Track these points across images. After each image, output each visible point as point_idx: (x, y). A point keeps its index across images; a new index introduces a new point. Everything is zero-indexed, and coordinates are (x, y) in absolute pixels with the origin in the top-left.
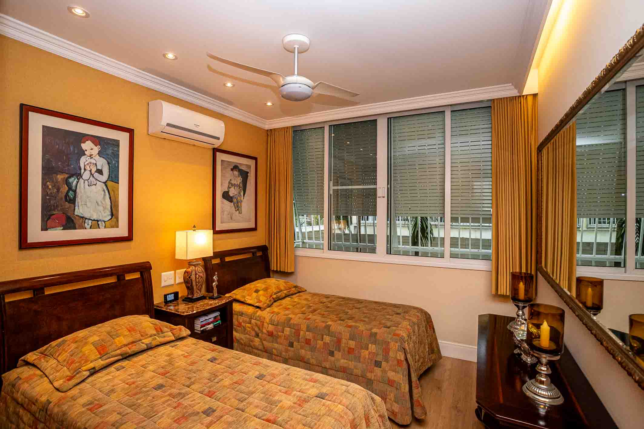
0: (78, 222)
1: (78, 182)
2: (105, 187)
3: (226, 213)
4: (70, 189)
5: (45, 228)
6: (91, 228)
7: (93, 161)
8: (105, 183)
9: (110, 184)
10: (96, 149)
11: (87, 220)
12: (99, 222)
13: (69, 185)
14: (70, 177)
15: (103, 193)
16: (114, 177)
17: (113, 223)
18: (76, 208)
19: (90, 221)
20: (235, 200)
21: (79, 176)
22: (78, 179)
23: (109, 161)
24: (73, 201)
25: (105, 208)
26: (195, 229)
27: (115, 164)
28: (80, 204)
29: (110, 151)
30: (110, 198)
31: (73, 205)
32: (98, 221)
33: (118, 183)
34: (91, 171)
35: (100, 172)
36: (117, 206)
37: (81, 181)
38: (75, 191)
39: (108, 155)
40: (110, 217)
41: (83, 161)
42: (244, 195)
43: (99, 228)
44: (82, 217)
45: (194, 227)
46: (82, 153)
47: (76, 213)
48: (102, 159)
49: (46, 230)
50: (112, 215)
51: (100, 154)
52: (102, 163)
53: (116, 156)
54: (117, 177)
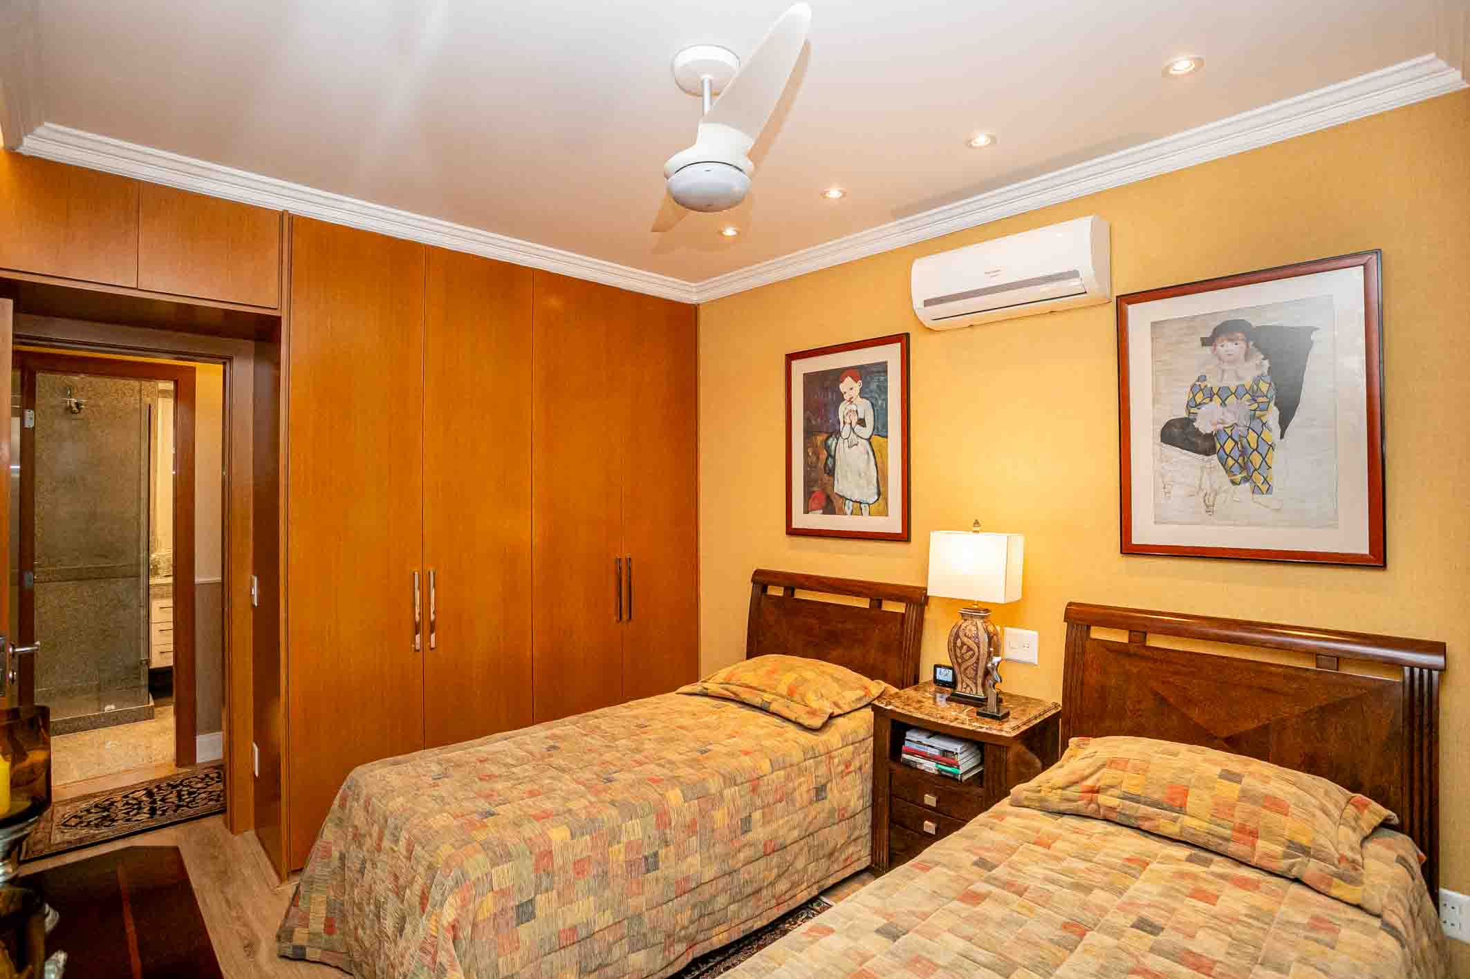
0: (837, 503)
1: (837, 444)
2: (868, 446)
3: (1177, 491)
4: (829, 455)
5: (806, 511)
6: (852, 514)
7: (854, 408)
8: (869, 440)
9: (876, 439)
10: (857, 386)
11: (847, 502)
12: (862, 506)
13: (828, 448)
14: (828, 439)
15: (866, 456)
16: (881, 429)
17: (881, 508)
18: (836, 482)
19: (851, 503)
20: (1229, 445)
21: (837, 433)
22: (838, 440)
23: (873, 401)
24: (831, 472)
25: (869, 483)
26: (978, 529)
27: (882, 404)
28: (839, 476)
29: (874, 386)
30: (876, 465)
31: (831, 479)
32: (861, 503)
33: (887, 437)
34: (851, 424)
35: (862, 422)
36: (885, 478)
37: (841, 440)
38: (834, 458)
39: (871, 392)
40: (876, 497)
41: (843, 409)
42: (1284, 422)
43: (862, 514)
44: (842, 497)
45: (977, 523)
46: (840, 398)
47: (835, 491)
48: (864, 400)
49: (808, 513)
50: (879, 494)
51: (862, 394)
52: (864, 407)
53: (883, 390)
54: (885, 426)
